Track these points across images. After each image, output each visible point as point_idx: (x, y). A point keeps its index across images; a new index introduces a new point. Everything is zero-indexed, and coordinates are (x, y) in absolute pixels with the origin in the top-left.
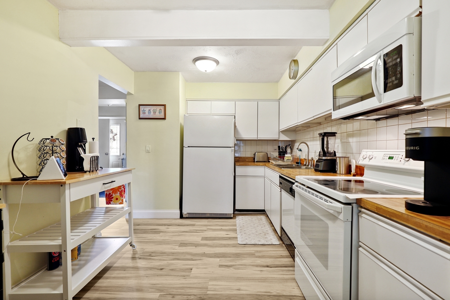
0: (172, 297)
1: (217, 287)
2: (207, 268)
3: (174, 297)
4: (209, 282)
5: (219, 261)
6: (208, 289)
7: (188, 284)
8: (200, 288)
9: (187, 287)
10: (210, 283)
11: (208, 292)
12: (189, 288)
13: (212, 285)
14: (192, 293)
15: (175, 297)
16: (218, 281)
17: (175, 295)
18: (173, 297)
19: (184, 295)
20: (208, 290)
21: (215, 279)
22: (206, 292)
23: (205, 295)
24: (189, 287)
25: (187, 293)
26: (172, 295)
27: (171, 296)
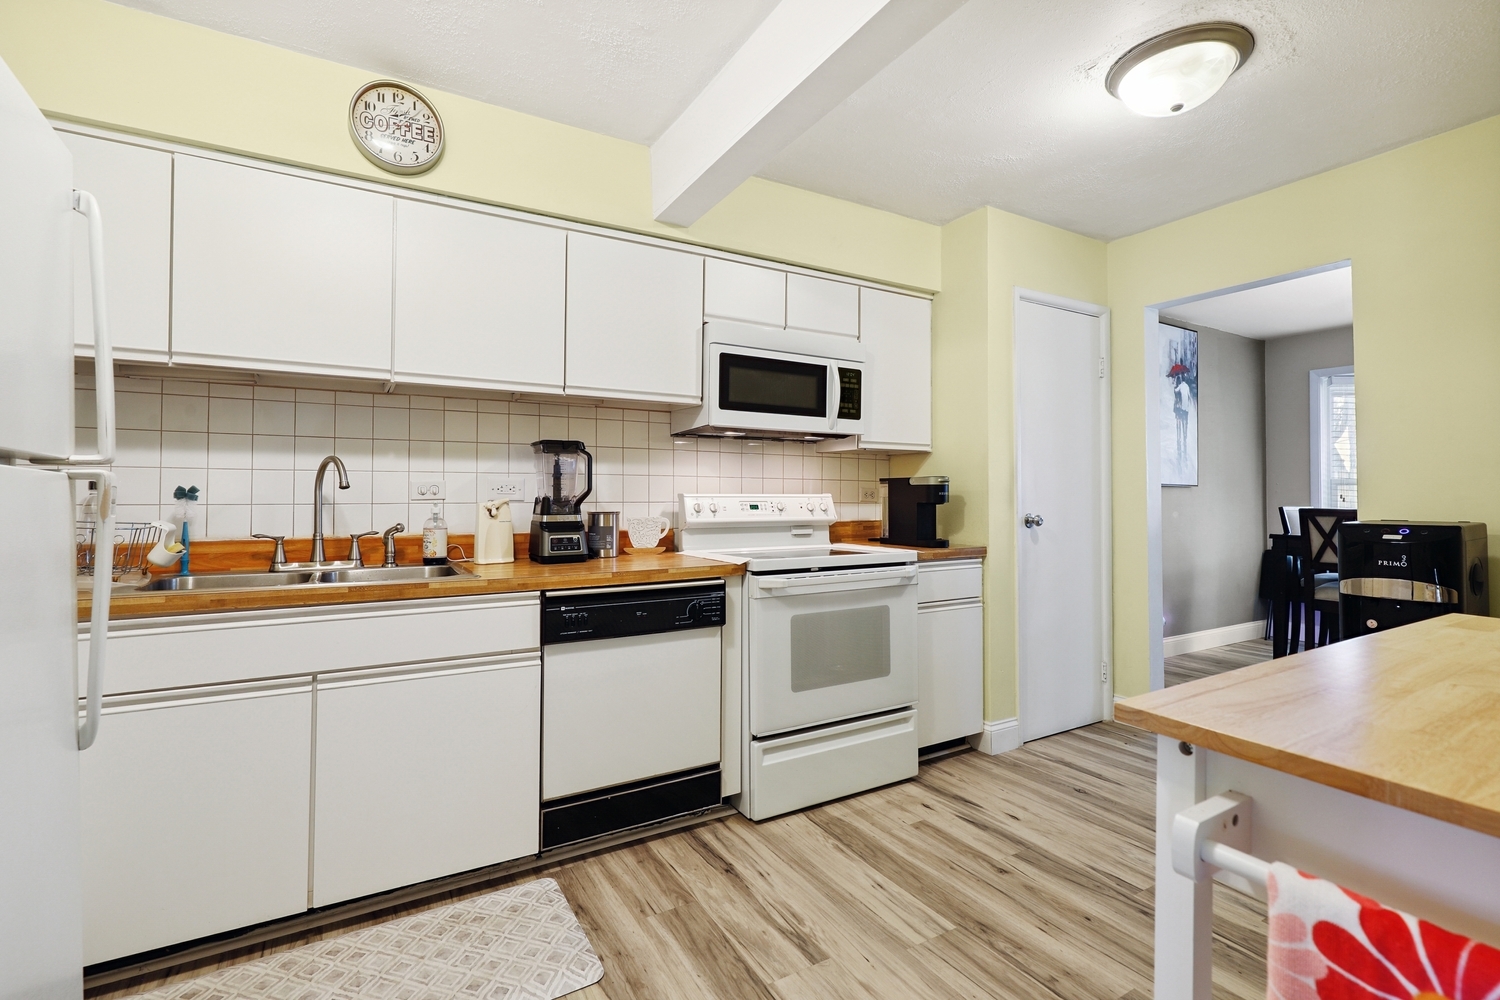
0: (1056, 983)
1: (915, 922)
2: (861, 984)
3: (1049, 978)
4: (918, 943)
5: (794, 976)
6: (941, 932)
7: (981, 982)
8: (958, 948)
9: (992, 975)
10: (917, 939)
11: (950, 926)
12: (990, 970)
13: (919, 933)
14: (991, 954)
15: (1047, 976)
16: (891, 930)
17: (1042, 981)
18: (1053, 980)
19: (1017, 964)
20: (947, 931)
21: (891, 939)
22: (955, 932)
23: (966, 929)
24: (986, 971)
25: (1003, 962)
26: (1052, 987)
27: (1058, 988)
